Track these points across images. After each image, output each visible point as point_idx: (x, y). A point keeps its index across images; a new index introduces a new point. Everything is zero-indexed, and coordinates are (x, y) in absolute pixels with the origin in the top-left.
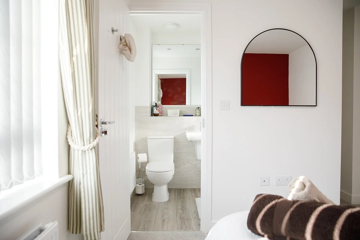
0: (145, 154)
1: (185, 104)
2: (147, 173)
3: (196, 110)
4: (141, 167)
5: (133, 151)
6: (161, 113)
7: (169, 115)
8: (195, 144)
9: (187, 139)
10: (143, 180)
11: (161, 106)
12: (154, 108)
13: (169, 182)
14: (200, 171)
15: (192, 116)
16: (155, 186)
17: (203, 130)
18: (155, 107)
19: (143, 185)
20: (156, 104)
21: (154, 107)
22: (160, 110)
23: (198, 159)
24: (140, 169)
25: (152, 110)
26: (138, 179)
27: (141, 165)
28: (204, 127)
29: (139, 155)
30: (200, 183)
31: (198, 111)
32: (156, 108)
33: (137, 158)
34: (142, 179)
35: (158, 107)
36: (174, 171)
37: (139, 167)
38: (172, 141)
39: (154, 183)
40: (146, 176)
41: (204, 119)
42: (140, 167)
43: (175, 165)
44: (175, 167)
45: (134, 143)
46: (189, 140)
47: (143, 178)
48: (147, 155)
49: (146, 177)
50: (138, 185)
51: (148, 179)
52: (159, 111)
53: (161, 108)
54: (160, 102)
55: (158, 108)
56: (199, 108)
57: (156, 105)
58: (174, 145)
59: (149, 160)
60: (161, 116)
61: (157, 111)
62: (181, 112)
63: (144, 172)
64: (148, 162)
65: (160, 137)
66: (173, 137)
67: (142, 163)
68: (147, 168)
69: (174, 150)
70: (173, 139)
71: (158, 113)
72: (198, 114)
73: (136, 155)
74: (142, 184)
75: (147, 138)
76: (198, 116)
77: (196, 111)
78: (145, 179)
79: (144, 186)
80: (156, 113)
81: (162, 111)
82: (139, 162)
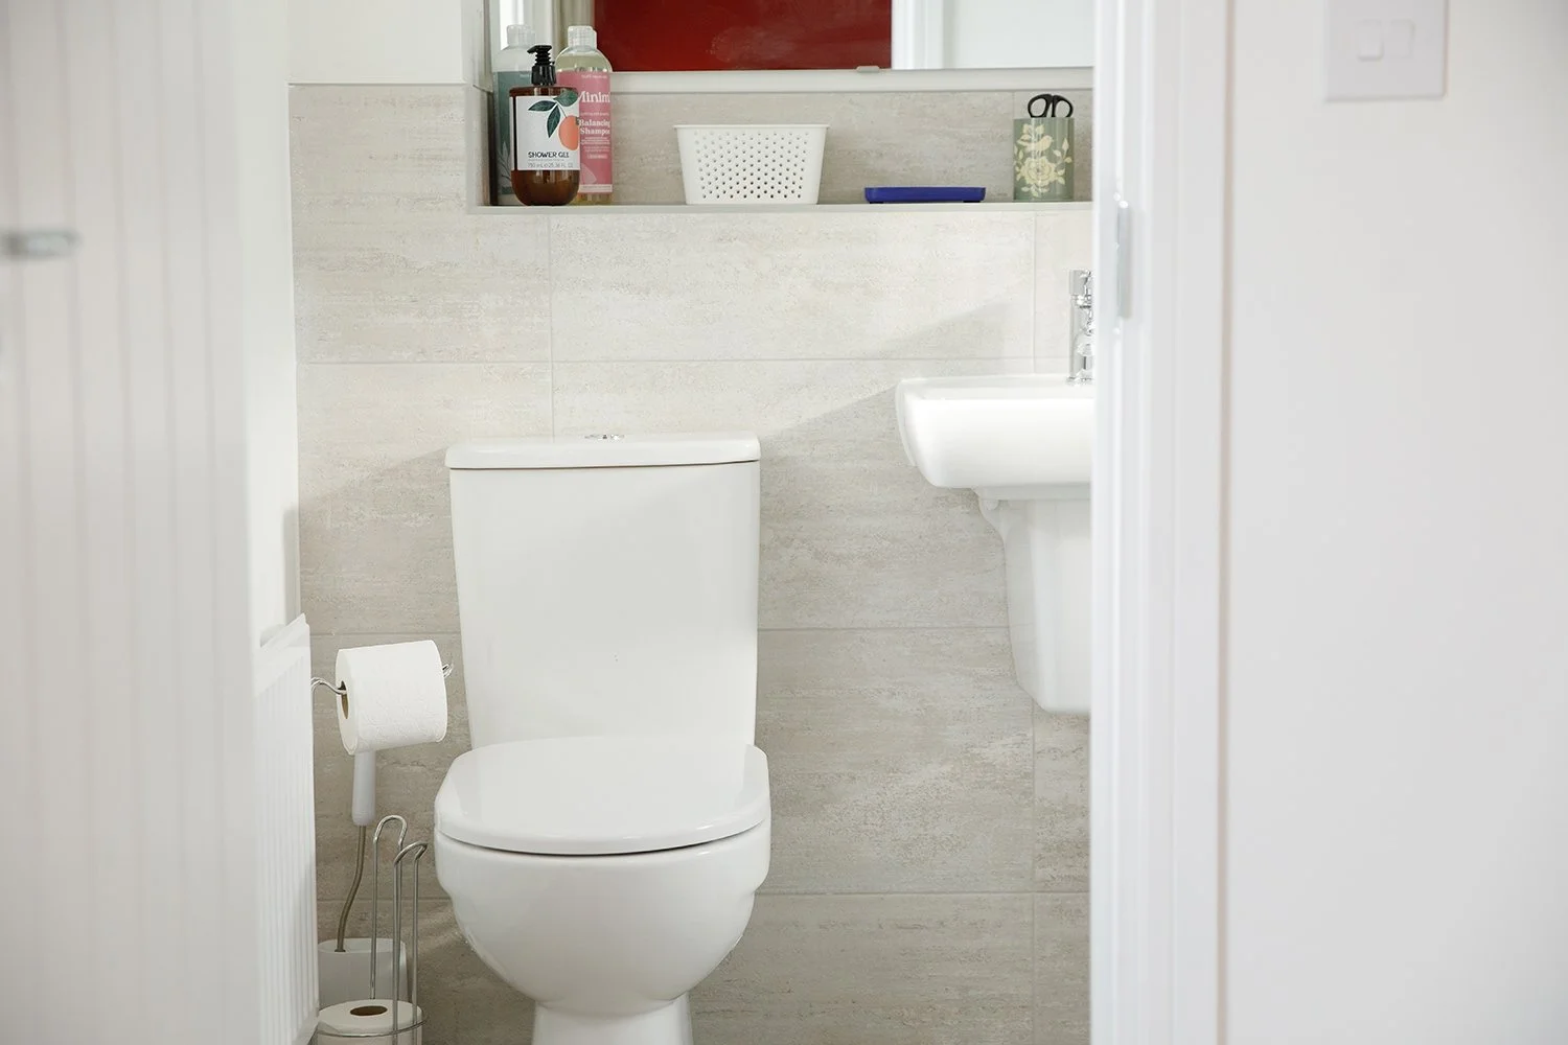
0: (426, 654)
1: (885, 62)
2: (454, 868)
3: (1019, 125)
4: (380, 808)
5: (282, 619)
6: (606, 172)
7: (694, 191)
8: (1003, 530)
9: (917, 475)
10: (403, 960)
11: (605, 87)
12: (524, 102)
13: (712, 975)
14: (1080, 848)
15: (974, 196)
16: (542, 1018)
17: (1118, 348)
18: (537, 99)
19: (407, 1012)
20: (542, 52)
21: (516, 92)
22: (596, 129)
23: (1050, 699)
24: (364, 830)
25: (497, 133)
26: (340, 949)
27: (380, 779)
28: (1125, 307)
29: (357, 665)
30: (1085, 994)
31: (1038, 140)
32: (544, 106)
33: (331, 698)
34: (385, 945)
35: (572, 96)
36: (763, 835)
37: (349, 804)
38: (744, 491)
39: (528, 981)
40: (443, 900)
41: (1124, 224)
42: (361, 809)
43: (774, 779)
44: (784, 802)
45: (288, 517)
46: (936, 477)
47: (406, 931)
48: (452, 655)
49: (439, 918)
50: (340, 1017)
51: (463, 949)
52: (576, 139)
53: (606, 107)
54: (583, 38)
55: (568, 112)
56: (1052, 100)
57: (544, 74)
58: (762, 547)
59: (466, 724)
60: (604, 200)
61: (555, 143)
62: (834, 157)
63: (409, 868)
64: (457, 742)
65: (599, 453)
66: (749, 448)
67: (387, 758)
68: (453, 808)
69: (764, 604)
70: (749, 476)
71: (569, 162)
72: (1041, 172)
73: (322, 665)
74: (387, 1004)
75: (440, 458)
76: (1045, 198)
77: (1018, 133)
78: (427, 945)
79: (413, 1027)
80: (539, 165)
81: (612, 147)
82: (350, 744)
